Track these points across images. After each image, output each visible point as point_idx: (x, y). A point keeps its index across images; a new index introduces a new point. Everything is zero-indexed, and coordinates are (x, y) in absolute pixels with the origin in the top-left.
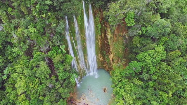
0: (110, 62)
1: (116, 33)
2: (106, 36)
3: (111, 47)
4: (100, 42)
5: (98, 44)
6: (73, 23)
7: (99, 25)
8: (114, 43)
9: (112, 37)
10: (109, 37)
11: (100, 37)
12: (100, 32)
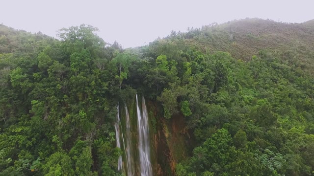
0: (172, 172)
1: (175, 132)
2: (163, 135)
3: (171, 151)
4: (156, 143)
5: (154, 147)
6: (125, 115)
7: (154, 120)
8: (174, 144)
9: (171, 136)
10: (167, 135)
11: (156, 136)
12: (155, 129)
